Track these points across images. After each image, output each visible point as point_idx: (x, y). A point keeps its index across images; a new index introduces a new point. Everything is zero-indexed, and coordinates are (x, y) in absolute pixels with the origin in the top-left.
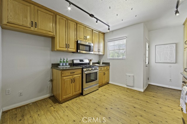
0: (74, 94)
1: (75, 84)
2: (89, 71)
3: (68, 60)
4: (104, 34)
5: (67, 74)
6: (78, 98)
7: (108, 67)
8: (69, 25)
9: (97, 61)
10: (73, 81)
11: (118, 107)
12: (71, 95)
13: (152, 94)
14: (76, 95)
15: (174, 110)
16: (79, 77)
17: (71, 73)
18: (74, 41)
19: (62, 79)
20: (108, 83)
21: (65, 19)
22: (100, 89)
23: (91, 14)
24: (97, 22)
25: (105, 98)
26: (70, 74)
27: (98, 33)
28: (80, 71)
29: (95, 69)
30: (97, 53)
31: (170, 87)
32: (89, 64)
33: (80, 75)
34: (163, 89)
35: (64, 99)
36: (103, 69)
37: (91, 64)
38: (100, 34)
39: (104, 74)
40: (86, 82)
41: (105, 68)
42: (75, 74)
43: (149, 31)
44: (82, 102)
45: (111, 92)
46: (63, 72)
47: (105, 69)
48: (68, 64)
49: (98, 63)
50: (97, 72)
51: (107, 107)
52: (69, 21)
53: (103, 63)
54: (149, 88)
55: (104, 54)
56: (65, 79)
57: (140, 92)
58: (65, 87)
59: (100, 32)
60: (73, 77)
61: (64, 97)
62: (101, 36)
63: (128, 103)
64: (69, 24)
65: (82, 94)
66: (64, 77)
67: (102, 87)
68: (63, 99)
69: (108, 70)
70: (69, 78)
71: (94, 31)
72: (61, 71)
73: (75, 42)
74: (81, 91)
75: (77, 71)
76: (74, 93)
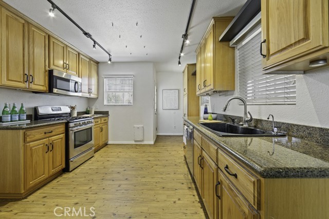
0: (51, 173)
1: (53, 153)
2: (79, 127)
3: (24, 109)
4: (97, 63)
5: (38, 137)
6: (59, 179)
7: (106, 118)
8: (31, 36)
9: (84, 110)
10: (51, 148)
11: (132, 166)
12: (46, 176)
13: (161, 144)
14: (54, 174)
15: (179, 152)
16: (62, 138)
17: (45, 133)
18: (43, 70)
19: (25, 148)
20: (106, 145)
21: (23, 22)
22: (97, 155)
23: (87, 32)
24: (94, 46)
25: (110, 163)
26: (43, 135)
27: (88, 60)
28: (62, 128)
29: (89, 123)
30: (87, 95)
31: (175, 134)
32: (70, 114)
33: (63, 136)
34: (169, 137)
35: (33, 187)
36: (99, 122)
37: (75, 115)
38: (92, 62)
39: (102, 130)
40: (76, 146)
41: (103, 119)
42: (53, 133)
43: (157, 72)
44: (74, 180)
45: (115, 154)
46: (28, 133)
47: (103, 121)
48: (25, 117)
49: (87, 112)
50: (91, 128)
51: (118, 171)
52: (33, 28)
53: (96, 113)
54: (158, 139)
55: (98, 98)
56: (34, 147)
57: (150, 145)
58: (34, 161)
59: (91, 59)
60: (49, 140)
61: (32, 183)
62: (94, 67)
63: (141, 159)
64: (31, 33)
65: (66, 170)
66: (31, 144)
67: (99, 152)
68: (28, 187)
69: (106, 123)
70: (41, 144)
71: (81, 56)
72: (24, 130)
73: (46, 71)
74: (64, 166)
75: (57, 128)
76: (53, 171)
